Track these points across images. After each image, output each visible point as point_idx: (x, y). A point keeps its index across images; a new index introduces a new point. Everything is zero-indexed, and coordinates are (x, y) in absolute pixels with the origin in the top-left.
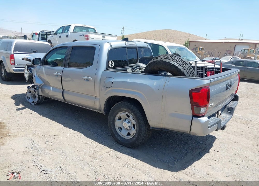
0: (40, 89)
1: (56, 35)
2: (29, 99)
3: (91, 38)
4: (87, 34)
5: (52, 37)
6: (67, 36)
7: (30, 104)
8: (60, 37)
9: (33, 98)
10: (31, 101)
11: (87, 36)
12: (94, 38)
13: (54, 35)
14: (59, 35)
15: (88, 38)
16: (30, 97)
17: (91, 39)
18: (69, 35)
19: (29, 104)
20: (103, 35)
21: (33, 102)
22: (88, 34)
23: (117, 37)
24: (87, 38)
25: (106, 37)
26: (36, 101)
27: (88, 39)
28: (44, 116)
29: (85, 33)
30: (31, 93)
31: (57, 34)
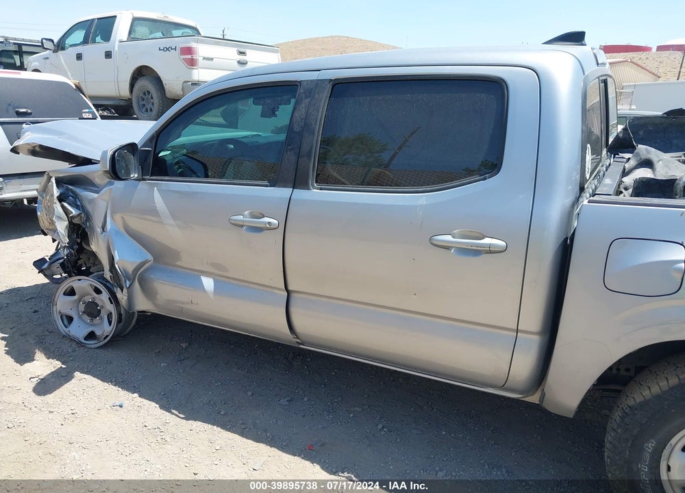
0: (136, 284)
1: (60, 52)
2: (66, 322)
3: (204, 58)
4: (188, 45)
5: (47, 58)
6: (108, 55)
7: (79, 344)
8: (79, 57)
9: (88, 319)
10: (79, 330)
11: (188, 51)
12: (212, 59)
13: (55, 51)
14: (72, 52)
15: (192, 59)
16: (73, 314)
17: (205, 61)
18: (116, 49)
19: (74, 345)
20: (241, 46)
21: (91, 336)
22: (193, 45)
23: (279, 54)
24: (189, 57)
25: (248, 52)
26: (105, 329)
27: (192, 63)
28: (191, 414)
29: (181, 43)
30: (75, 297)
31: (63, 49)
